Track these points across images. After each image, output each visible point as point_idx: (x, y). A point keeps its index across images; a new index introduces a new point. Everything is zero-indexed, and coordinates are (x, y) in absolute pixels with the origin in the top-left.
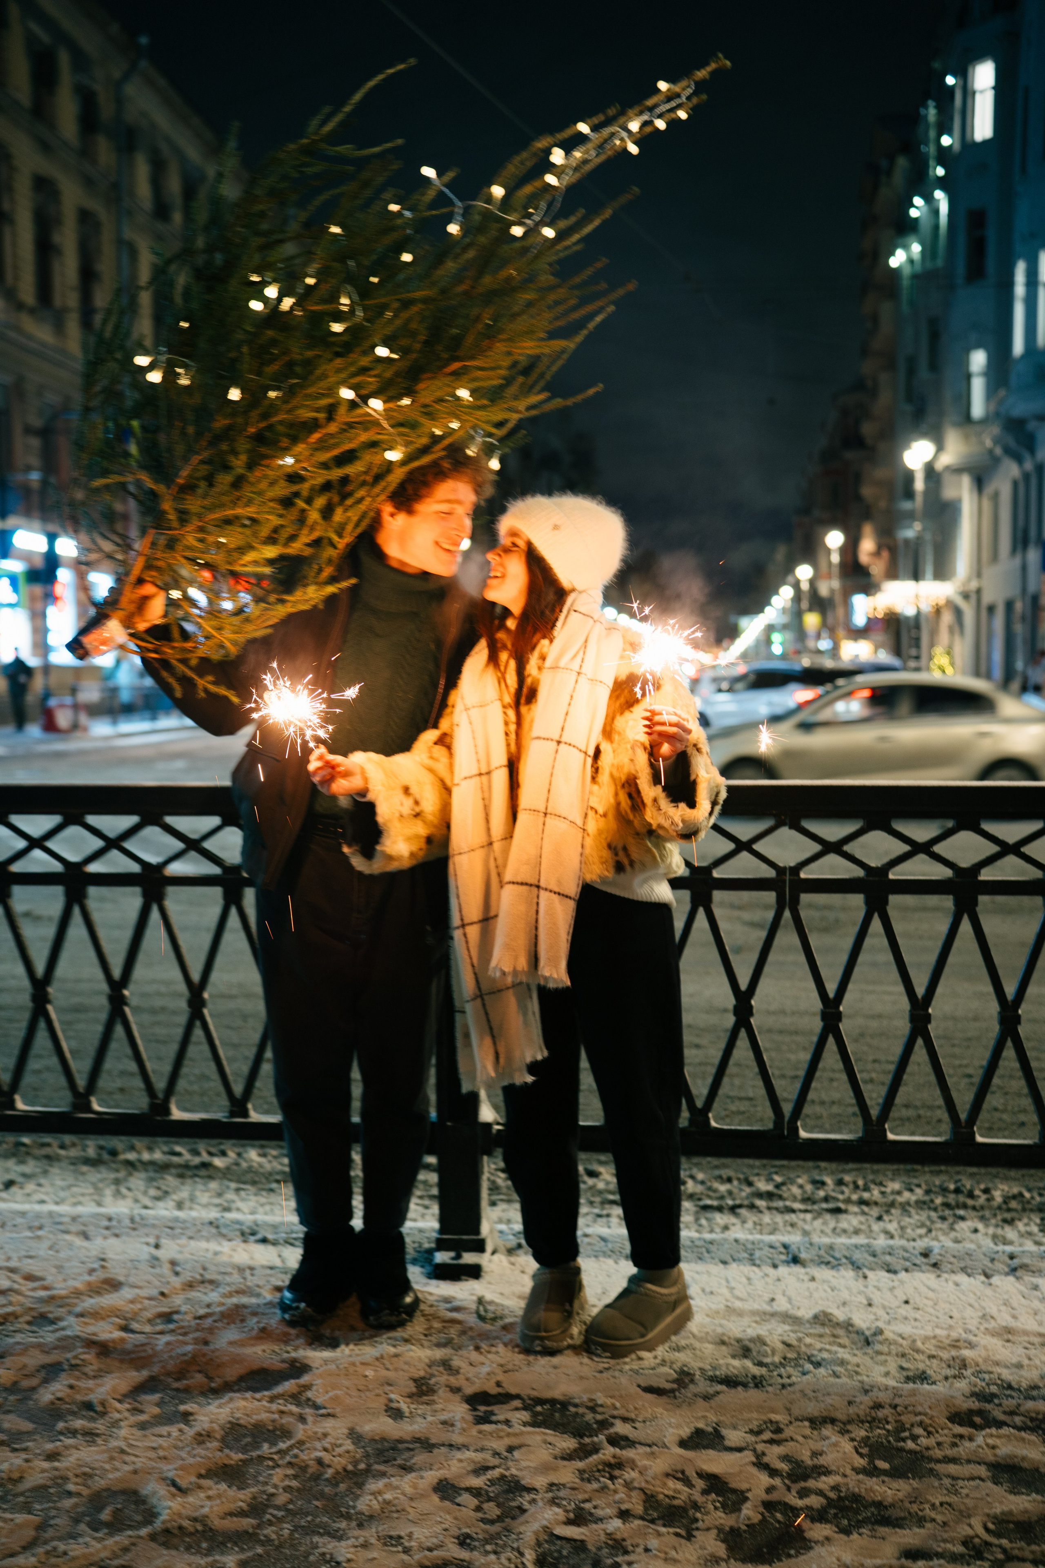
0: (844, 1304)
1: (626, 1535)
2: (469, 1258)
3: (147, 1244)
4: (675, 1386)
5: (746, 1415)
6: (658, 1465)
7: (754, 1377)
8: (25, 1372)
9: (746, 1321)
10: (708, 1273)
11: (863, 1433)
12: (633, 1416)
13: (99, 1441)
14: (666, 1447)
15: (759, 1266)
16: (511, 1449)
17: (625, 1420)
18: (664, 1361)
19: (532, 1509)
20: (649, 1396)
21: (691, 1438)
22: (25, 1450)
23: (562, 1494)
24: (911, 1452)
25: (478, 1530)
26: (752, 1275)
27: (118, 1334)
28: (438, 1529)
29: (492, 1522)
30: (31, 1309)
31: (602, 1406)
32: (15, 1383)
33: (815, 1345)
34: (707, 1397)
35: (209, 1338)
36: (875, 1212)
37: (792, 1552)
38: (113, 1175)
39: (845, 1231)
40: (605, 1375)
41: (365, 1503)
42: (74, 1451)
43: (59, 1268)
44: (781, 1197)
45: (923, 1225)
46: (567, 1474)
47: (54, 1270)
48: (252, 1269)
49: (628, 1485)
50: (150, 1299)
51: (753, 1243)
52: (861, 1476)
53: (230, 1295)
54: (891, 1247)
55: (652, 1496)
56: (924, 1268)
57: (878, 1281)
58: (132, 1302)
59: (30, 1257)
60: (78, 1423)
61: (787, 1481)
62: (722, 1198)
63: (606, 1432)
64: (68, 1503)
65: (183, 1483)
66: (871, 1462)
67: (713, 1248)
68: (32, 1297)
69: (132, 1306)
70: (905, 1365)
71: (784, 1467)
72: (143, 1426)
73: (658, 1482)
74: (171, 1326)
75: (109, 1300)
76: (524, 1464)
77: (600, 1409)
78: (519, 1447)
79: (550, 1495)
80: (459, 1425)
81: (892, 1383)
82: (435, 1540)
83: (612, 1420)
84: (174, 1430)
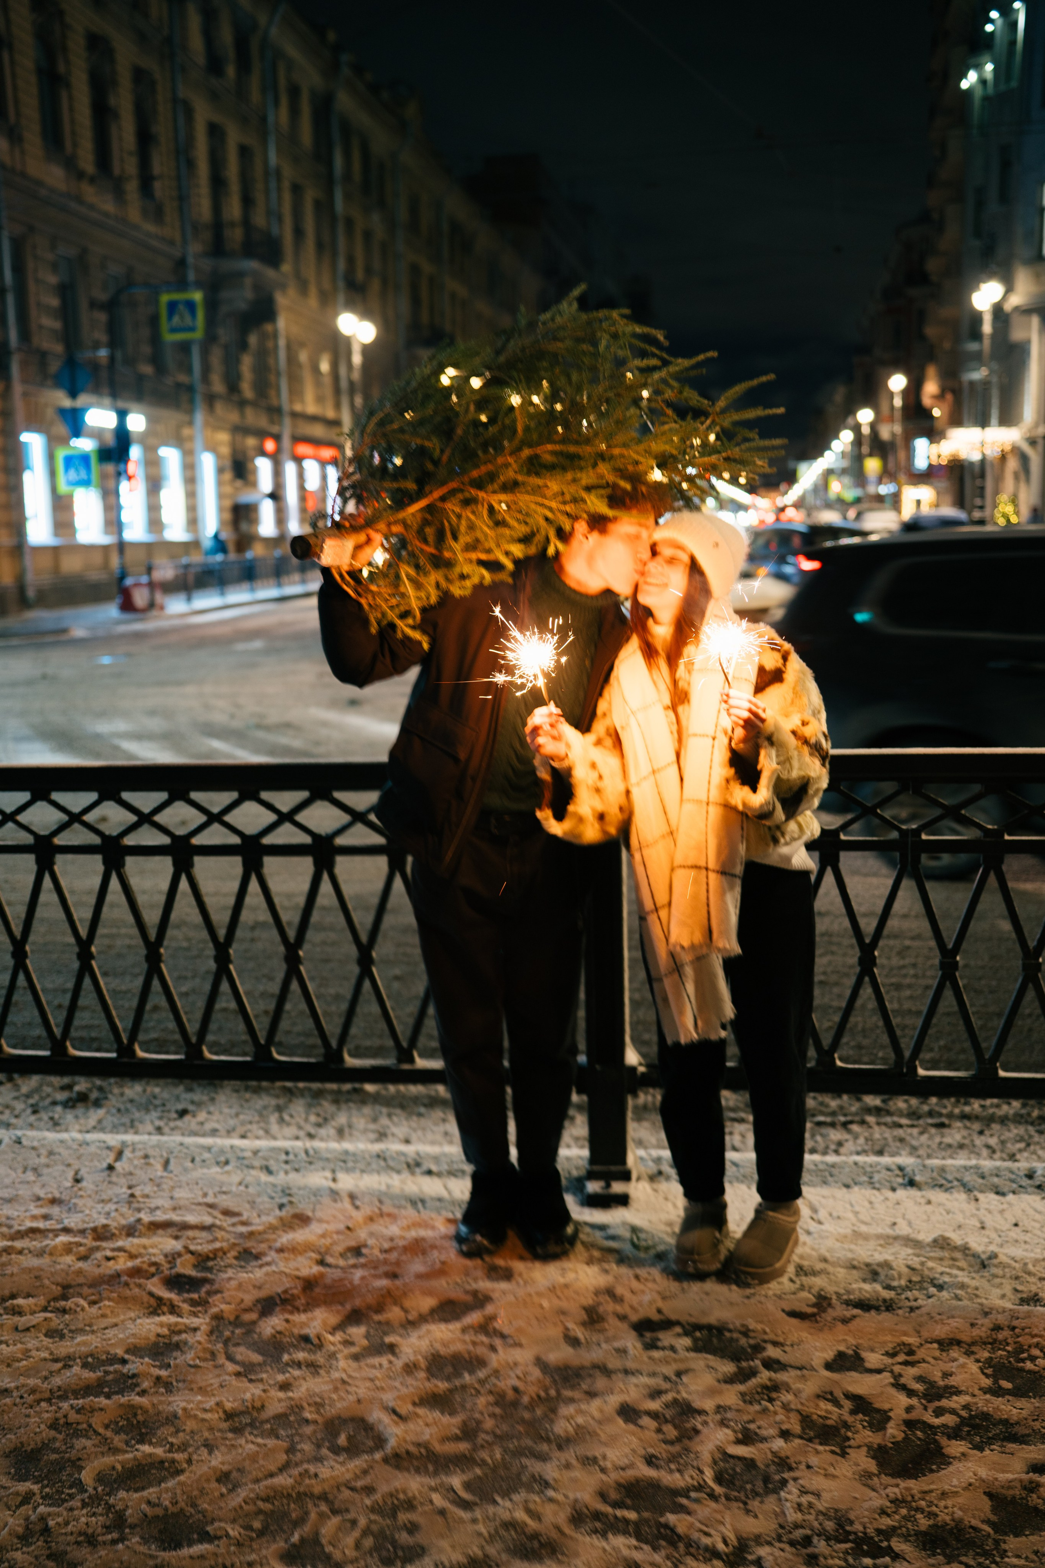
0: (960, 1227)
1: (789, 1453)
2: (618, 1187)
3: (326, 1178)
4: (815, 1310)
5: (882, 1338)
6: (809, 1388)
7: (885, 1301)
8: (243, 1306)
9: (872, 1244)
10: (834, 1197)
11: (986, 1354)
12: (781, 1340)
13: (322, 1372)
14: (813, 1369)
15: (878, 1189)
16: (679, 1374)
17: (775, 1344)
18: (802, 1285)
19: (705, 1430)
20: (794, 1321)
21: (835, 1360)
22: (261, 1380)
23: (729, 1415)
24: (1030, 1372)
25: (662, 1450)
26: (873, 1199)
27: (316, 1269)
28: (627, 1450)
29: (671, 1443)
30: (235, 1245)
31: (753, 1331)
32: (237, 1317)
33: (936, 1268)
34: (845, 1321)
35: (397, 1270)
36: (977, 1126)
37: (934, 1467)
38: (273, 1102)
39: (950, 1146)
40: (752, 1301)
41: (561, 1427)
42: (302, 1382)
43: (252, 1203)
44: (889, 1113)
45: (1022, 1139)
46: (731, 1396)
47: (247, 1206)
48: (423, 1201)
49: (786, 1407)
50: (338, 1232)
51: (871, 1166)
52: (988, 1396)
53: (409, 1228)
54: (998, 1169)
55: (808, 1417)
56: (1029, 1190)
57: (989, 1203)
58: (323, 1236)
59: (224, 1193)
60: (301, 1355)
61: (923, 1401)
62: (833, 1114)
63: (759, 1356)
64: (308, 1430)
65: (403, 1411)
66: (996, 1382)
67: (835, 1171)
68: (235, 1233)
69: (323, 1241)
70: (1020, 1288)
71: (918, 1387)
72: (356, 1357)
73: (812, 1404)
74: (362, 1260)
75: (300, 1236)
76: (693, 1388)
77: (752, 1334)
78: (687, 1371)
79: (718, 1417)
80: (631, 1351)
81: (1009, 1305)
82: (626, 1461)
83: (763, 1344)
84: (384, 1360)
